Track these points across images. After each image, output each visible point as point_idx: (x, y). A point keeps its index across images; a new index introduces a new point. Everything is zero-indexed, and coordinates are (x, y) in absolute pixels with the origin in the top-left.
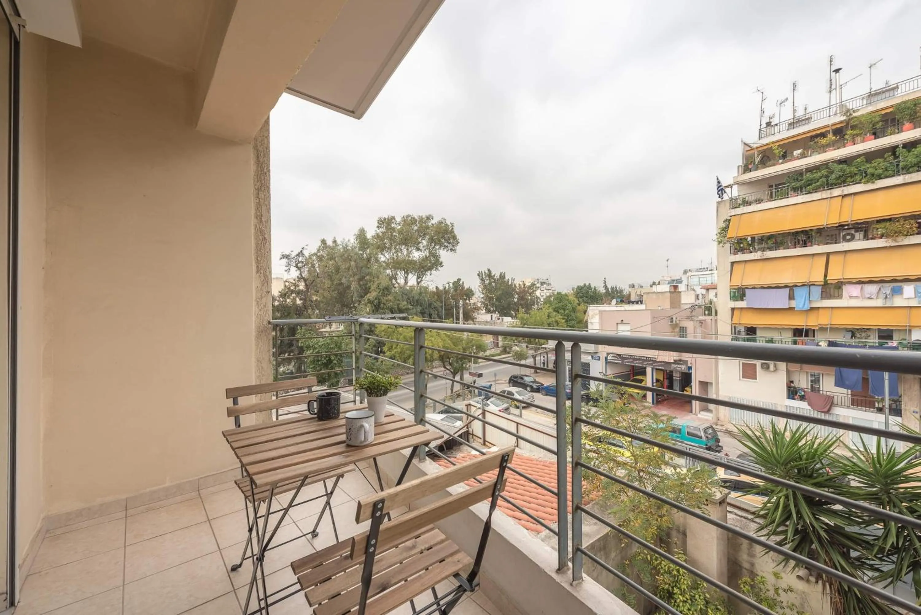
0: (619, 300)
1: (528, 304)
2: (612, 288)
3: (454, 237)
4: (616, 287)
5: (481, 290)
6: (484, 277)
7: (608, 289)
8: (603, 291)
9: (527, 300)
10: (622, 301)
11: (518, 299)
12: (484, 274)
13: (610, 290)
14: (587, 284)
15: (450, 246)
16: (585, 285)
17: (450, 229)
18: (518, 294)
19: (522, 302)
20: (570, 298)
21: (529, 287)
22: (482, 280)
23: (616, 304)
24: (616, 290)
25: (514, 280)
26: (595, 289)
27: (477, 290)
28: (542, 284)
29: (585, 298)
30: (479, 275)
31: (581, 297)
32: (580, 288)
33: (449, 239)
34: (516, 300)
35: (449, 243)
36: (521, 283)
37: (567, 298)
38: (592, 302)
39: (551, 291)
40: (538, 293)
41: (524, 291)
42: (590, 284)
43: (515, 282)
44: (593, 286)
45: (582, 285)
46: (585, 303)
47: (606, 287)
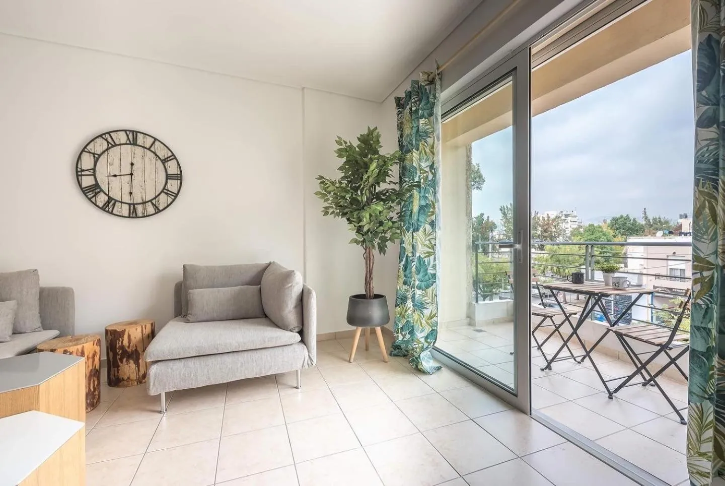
0: (667, 232)
1: (552, 236)
2: (654, 219)
3: (480, 176)
4: (659, 218)
5: (503, 223)
6: (506, 211)
7: (649, 220)
8: (643, 222)
9: (551, 232)
10: (671, 233)
11: (541, 231)
12: (506, 208)
13: (651, 221)
14: (625, 215)
15: (476, 184)
16: (622, 217)
17: (476, 169)
18: (542, 227)
19: (546, 234)
20: (604, 229)
21: (554, 220)
22: (504, 214)
23: (663, 236)
24: (660, 221)
25: (537, 214)
26: (634, 220)
27: (499, 224)
28: (567, 216)
29: (622, 231)
30: (501, 210)
31: (617, 229)
32: (615, 220)
33: (475, 178)
34: (539, 233)
35: (475, 182)
36: (545, 216)
37: (600, 229)
38: (631, 234)
39: (577, 223)
40: (563, 226)
41: (548, 224)
42: (627, 215)
43: (539, 216)
44: (632, 218)
45: (618, 216)
46: (622, 235)
47: (646, 218)
